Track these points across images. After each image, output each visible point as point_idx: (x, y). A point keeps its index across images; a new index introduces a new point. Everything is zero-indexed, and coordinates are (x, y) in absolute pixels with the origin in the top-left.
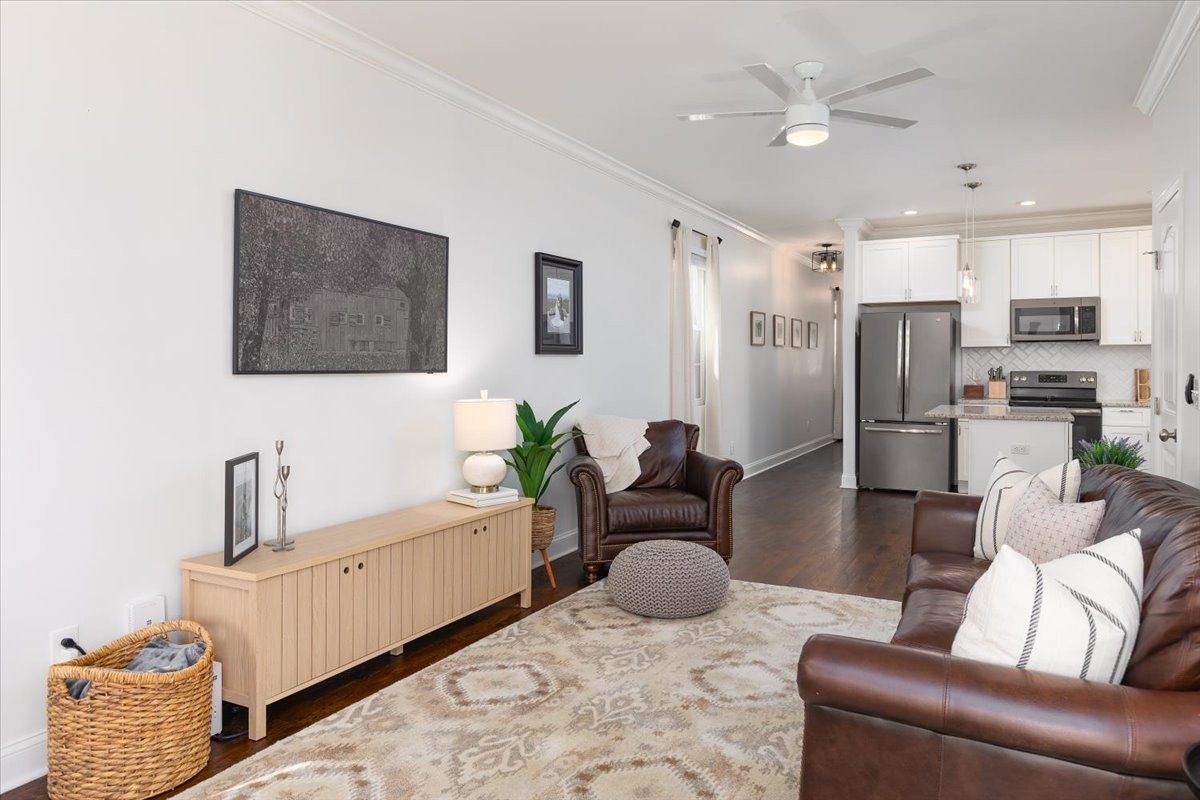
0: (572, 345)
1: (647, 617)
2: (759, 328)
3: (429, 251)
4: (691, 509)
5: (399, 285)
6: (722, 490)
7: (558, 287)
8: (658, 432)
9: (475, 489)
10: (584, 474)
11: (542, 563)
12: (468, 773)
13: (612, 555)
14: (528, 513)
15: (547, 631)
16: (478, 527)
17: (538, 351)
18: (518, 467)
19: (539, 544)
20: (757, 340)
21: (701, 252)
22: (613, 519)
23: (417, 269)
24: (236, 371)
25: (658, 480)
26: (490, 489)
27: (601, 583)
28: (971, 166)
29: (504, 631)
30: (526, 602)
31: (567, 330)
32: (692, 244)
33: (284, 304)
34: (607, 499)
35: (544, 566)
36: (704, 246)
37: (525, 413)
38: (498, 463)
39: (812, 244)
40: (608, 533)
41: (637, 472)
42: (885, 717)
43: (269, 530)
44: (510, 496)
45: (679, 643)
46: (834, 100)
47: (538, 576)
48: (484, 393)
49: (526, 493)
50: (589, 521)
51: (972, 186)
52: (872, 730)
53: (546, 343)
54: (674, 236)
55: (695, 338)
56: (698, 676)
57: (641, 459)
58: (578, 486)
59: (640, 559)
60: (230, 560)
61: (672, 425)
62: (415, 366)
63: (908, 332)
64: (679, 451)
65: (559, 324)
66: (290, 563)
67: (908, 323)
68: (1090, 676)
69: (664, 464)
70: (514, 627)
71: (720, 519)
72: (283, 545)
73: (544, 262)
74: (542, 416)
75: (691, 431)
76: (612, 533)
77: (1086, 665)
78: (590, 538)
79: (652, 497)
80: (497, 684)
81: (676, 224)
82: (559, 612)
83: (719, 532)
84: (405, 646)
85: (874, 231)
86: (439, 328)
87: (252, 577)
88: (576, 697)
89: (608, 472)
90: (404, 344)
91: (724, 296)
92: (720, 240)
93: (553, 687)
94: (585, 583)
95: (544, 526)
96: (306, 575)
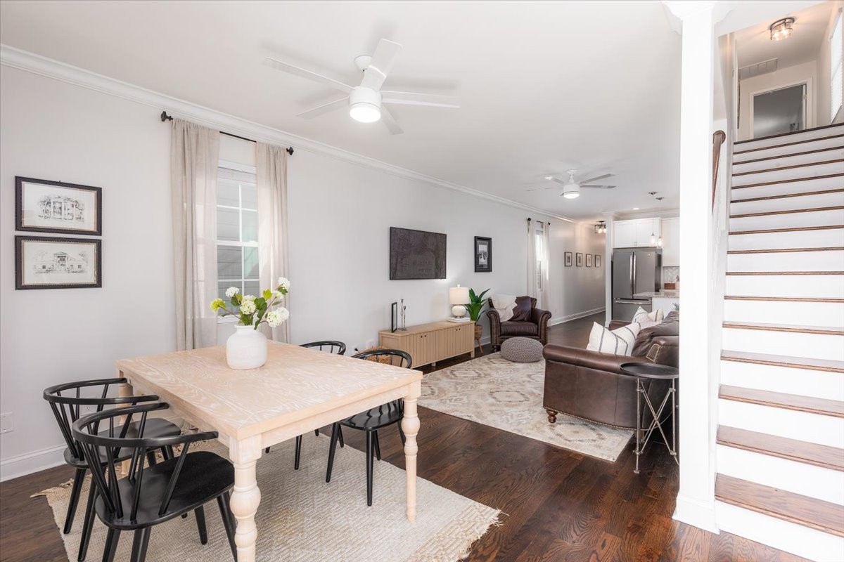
0: (488, 269)
1: (514, 362)
2: (570, 259)
3: (441, 239)
4: (532, 328)
5: (432, 251)
6: (543, 322)
7: (483, 248)
8: (520, 300)
9: (456, 317)
10: (492, 314)
11: (478, 346)
12: (459, 389)
13: (501, 343)
14: (473, 326)
15: (480, 363)
16: (458, 328)
17: (476, 271)
18: (470, 312)
19: (477, 338)
20: (568, 264)
21: (541, 229)
22: (503, 330)
23: (437, 245)
24: (390, 279)
25: (520, 318)
26: (460, 317)
27: (498, 353)
28: (655, 193)
29: (466, 362)
30: (473, 355)
31: (486, 263)
32: (538, 227)
33: (402, 259)
34: (501, 323)
35: (479, 347)
36: (542, 227)
37: (472, 292)
38: (464, 308)
39: (595, 221)
40: (501, 335)
41: (512, 315)
42: (564, 362)
43: (399, 325)
44: (467, 320)
45: (524, 368)
46: (581, 183)
47: (477, 350)
48: (459, 286)
49: (472, 319)
50: (494, 331)
51: (660, 199)
52: (561, 366)
53: (479, 268)
54: (529, 224)
55: (538, 264)
56: (529, 376)
57: (514, 310)
58: (490, 318)
59: (511, 343)
60: (393, 331)
61: (527, 298)
62: (437, 277)
63: (635, 260)
64: (529, 307)
65: (483, 261)
66: (406, 333)
67: (635, 256)
68: (617, 354)
69: (522, 312)
70: (469, 361)
71: (543, 332)
72: (404, 329)
73: (478, 239)
74: (477, 294)
75: (534, 301)
76: (504, 335)
77: (616, 351)
78: (494, 336)
79: (517, 323)
80: (465, 374)
81: (529, 219)
82: (484, 359)
83: (542, 337)
84: (436, 363)
85: (620, 217)
86: (444, 263)
87: (400, 335)
88: (490, 378)
89: (501, 314)
90: (433, 270)
91: (551, 247)
92: (549, 224)
93: (483, 375)
94: (493, 352)
95: (479, 331)
96: (412, 337)
